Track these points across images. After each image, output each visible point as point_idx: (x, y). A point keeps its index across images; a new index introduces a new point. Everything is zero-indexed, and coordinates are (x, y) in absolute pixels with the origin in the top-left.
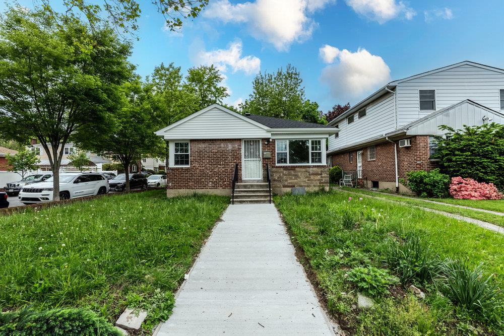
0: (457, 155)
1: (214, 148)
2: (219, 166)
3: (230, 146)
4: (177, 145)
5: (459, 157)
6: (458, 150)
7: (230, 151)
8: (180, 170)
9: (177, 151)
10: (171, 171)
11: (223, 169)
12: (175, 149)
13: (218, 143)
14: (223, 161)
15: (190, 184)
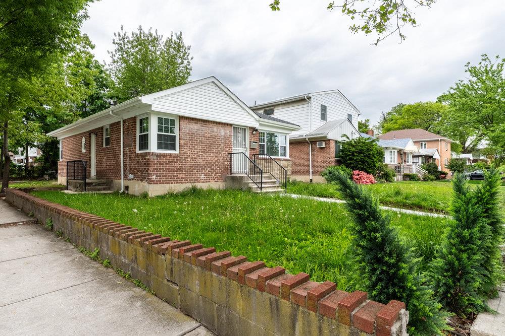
0: (357, 156)
1: (207, 130)
2: (212, 155)
3: (222, 132)
4: (160, 120)
5: (358, 157)
6: (356, 152)
7: (223, 137)
8: (168, 157)
9: (160, 129)
10: (155, 158)
11: (216, 159)
12: (159, 126)
13: (211, 125)
14: (216, 148)
15: (180, 176)
